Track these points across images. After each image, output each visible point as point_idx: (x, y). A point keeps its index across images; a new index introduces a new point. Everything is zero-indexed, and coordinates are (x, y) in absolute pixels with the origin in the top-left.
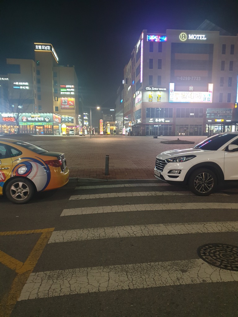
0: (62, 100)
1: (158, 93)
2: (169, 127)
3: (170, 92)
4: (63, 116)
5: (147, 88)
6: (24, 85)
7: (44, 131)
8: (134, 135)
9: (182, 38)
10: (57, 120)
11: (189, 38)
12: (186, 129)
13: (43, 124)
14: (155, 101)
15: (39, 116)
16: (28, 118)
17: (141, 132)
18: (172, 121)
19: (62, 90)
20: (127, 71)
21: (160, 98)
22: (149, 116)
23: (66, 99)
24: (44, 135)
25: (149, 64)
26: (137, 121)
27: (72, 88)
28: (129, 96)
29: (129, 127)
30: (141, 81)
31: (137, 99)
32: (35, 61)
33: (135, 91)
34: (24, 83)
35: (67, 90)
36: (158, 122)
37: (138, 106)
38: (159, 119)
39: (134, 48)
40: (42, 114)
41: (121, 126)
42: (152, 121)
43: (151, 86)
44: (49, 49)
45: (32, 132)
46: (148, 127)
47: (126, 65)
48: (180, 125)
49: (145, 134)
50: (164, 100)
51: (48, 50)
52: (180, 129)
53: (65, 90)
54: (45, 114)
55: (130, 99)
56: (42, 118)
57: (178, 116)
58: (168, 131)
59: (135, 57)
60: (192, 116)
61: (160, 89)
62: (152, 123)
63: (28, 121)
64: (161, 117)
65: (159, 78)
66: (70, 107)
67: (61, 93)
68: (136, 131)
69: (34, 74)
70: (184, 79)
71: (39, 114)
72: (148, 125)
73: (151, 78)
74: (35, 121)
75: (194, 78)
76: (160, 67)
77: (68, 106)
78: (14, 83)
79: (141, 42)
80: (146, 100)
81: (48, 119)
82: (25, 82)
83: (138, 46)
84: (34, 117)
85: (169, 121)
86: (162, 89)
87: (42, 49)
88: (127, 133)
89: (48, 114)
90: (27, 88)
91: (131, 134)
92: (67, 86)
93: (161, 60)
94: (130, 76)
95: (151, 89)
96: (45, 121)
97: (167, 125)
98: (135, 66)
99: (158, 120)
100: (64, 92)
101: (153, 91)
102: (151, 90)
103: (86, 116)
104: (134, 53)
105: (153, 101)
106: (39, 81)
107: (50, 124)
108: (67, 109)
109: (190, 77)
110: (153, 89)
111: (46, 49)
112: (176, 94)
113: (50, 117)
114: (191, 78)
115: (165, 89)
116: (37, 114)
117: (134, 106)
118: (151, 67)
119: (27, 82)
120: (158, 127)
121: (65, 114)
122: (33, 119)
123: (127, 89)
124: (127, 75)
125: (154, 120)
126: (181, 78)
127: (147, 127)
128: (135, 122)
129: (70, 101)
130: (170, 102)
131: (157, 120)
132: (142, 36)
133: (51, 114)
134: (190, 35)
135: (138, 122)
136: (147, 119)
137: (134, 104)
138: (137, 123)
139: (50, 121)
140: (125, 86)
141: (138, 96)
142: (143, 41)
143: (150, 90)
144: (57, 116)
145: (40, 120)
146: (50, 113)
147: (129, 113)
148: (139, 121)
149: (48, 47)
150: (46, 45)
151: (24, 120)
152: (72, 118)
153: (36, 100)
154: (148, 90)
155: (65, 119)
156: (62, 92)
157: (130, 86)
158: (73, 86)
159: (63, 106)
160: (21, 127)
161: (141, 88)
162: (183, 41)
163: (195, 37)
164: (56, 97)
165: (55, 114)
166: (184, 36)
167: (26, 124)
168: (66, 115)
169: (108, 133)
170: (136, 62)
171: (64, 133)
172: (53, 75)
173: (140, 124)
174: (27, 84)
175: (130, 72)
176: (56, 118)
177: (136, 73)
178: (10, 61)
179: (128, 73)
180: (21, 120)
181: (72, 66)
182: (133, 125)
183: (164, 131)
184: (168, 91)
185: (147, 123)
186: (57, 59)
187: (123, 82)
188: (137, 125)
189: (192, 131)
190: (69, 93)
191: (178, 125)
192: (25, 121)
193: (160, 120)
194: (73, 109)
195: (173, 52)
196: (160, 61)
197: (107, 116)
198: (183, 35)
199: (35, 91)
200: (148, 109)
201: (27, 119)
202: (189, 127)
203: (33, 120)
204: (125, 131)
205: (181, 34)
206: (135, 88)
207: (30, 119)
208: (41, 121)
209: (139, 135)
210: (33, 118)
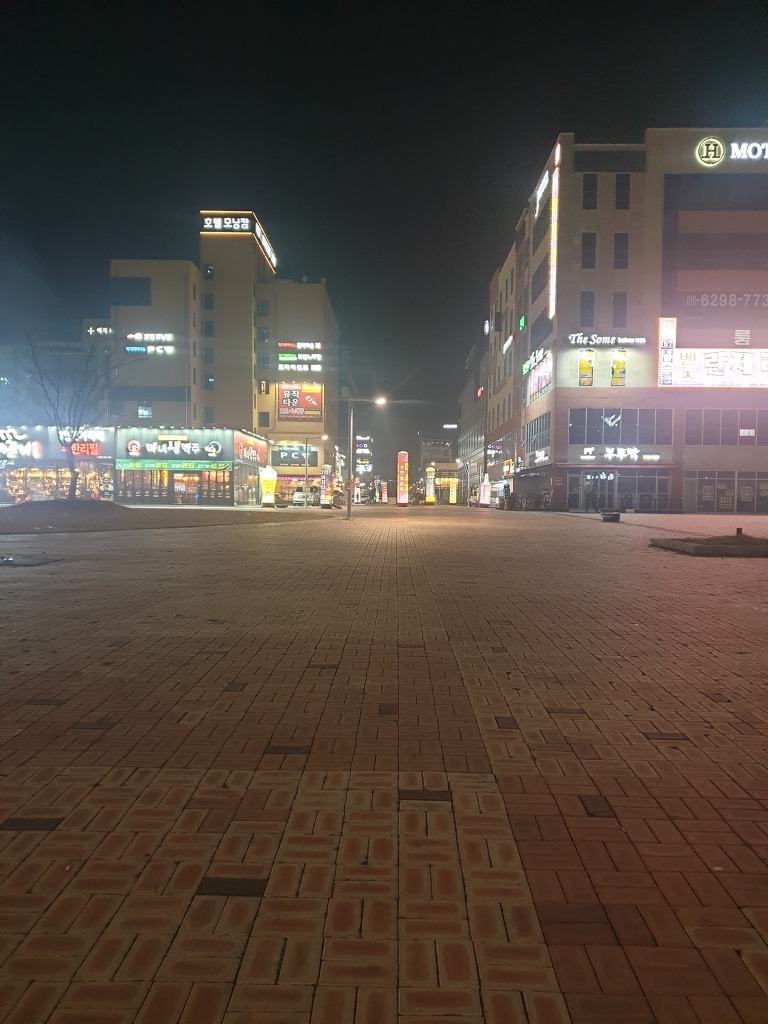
0: (281, 392)
1: (615, 355)
2: (657, 478)
3: (661, 353)
4: (284, 443)
5: (574, 336)
6: (159, 343)
7: (200, 491)
8: (520, 509)
9: (707, 157)
10: (249, 454)
11: (733, 157)
12: (724, 487)
13: (199, 467)
14: (602, 382)
15: (185, 438)
16: (148, 446)
17: (549, 498)
18: (669, 457)
19: (282, 358)
20: (502, 287)
21: (624, 372)
22: (578, 439)
23: (295, 386)
24: (200, 504)
25: (581, 250)
26: (534, 457)
27: (316, 351)
28: (505, 375)
29: (506, 478)
30: (552, 313)
31: (536, 381)
32: (198, 265)
33: (529, 348)
34: (159, 337)
35: (301, 356)
36: (615, 461)
37: (537, 403)
38: (619, 450)
39: (527, 205)
40: (197, 432)
41: (476, 477)
42: (593, 457)
43: (586, 329)
44: (247, 227)
45: (160, 494)
46: (577, 479)
47: (498, 270)
48: (703, 474)
49: (565, 503)
50: (635, 379)
51: (242, 231)
52: (700, 488)
53: (293, 358)
54: (207, 432)
55: (510, 380)
56: (195, 445)
57: (692, 440)
58: (656, 495)
59: (529, 234)
60: (747, 440)
61: (621, 340)
62: (591, 461)
63: (145, 455)
64: (628, 442)
65: (620, 300)
66: (307, 413)
67: (281, 367)
68: (528, 494)
69: (195, 306)
70: (712, 304)
71: (186, 431)
72: (577, 470)
73: (588, 300)
74: (171, 456)
75: (752, 300)
76: (621, 262)
77: (300, 411)
78: (130, 336)
79: (550, 178)
80: (570, 380)
81: (217, 448)
82: (163, 333)
83: (539, 193)
84: (167, 442)
85: (656, 458)
86: (631, 341)
87: (224, 230)
88: (497, 501)
89: (218, 432)
90: (170, 350)
91: (510, 502)
92: (300, 345)
93: (625, 236)
94: (510, 305)
95: (590, 339)
96: (203, 456)
97: (651, 471)
98: (527, 264)
99: (615, 452)
100: (290, 363)
101: (596, 346)
102: (588, 345)
103: (365, 445)
104: (524, 222)
105: (595, 385)
106: (208, 330)
107: (221, 465)
108: (296, 420)
109: (739, 295)
110: (596, 339)
111: (236, 226)
112: (684, 358)
113: (223, 445)
114: (740, 299)
115: (642, 341)
116: (177, 431)
117: (525, 404)
118: (588, 262)
119: (168, 333)
120: (617, 481)
121: (291, 435)
122: (164, 449)
123: (501, 349)
124: (499, 304)
125: (600, 454)
126: (704, 298)
127: (571, 478)
128: (527, 461)
129: (308, 394)
130: (659, 385)
131: (609, 453)
132: (554, 156)
133: (229, 432)
134: (734, 146)
135: (536, 461)
136: (572, 448)
137: (525, 397)
138: (532, 462)
139: (220, 457)
140: (492, 340)
141: (540, 369)
142: (561, 172)
143: (585, 342)
144: (251, 440)
145: (188, 452)
146: (222, 428)
147: (505, 428)
148: (541, 456)
149: (243, 220)
150: (236, 217)
151: (134, 453)
152: (313, 449)
153: (195, 390)
154: (578, 346)
155: (290, 453)
156: (284, 363)
157: (511, 338)
158: (318, 346)
159: (285, 411)
160: (123, 475)
161: (552, 337)
162: (711, 165)
163: (755, 151)
164: (264, 382)
165: (243, 432)
166: (715, 151)
167: (138, 466)
168: (292, 439)
169: (428, 499)
170: (531, 252)
171: (269, 498)
172: (253, 309)
173: (543, 467)
174: (169, 337)
175: (509, 292)
176: (247, 446)
177: (530, 290)
178: (121, 268)
179: (504, 296)
180: (124, 452)
181: (319, 282)
182: (518, 470)
183: (636, 496)
184: (652, 347)
185: (570, 463)
186: (274, 260)
187: (487, 329)
188: (532, 470)
189: (746, 496)
190: (306, 368)
191: (692, 474)
192: (137, 454)
193: (622, 453)
194: (319, 420)
195: (670, 207)
196: (621, 241)
197: (433, 445)
198: (708, 145)
199: (195, 362)
200: (578, 414)
201: (143, 450)
202: (736, 479)
203: (166, 452)
204: (489, 494)
205: (702, 143)
206: (529, 341)
207: (152, 448)
208: (192, 457)
209: (542, 507)
210: (165, 445)
